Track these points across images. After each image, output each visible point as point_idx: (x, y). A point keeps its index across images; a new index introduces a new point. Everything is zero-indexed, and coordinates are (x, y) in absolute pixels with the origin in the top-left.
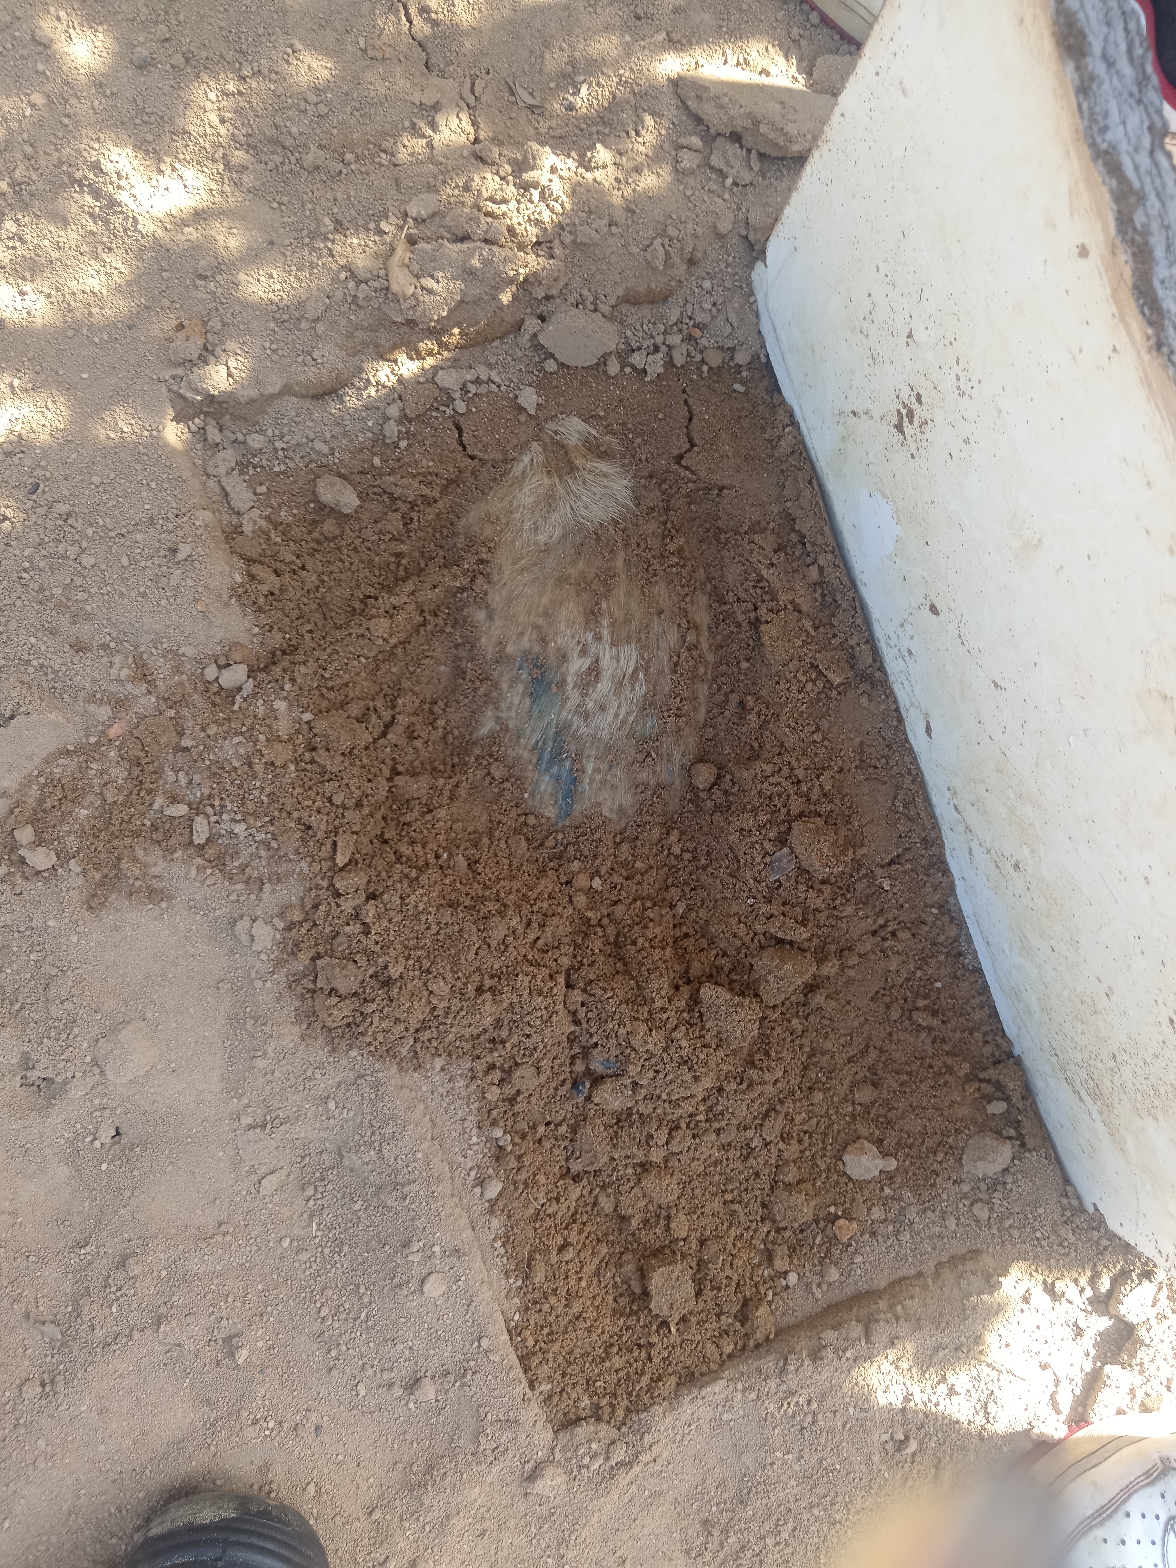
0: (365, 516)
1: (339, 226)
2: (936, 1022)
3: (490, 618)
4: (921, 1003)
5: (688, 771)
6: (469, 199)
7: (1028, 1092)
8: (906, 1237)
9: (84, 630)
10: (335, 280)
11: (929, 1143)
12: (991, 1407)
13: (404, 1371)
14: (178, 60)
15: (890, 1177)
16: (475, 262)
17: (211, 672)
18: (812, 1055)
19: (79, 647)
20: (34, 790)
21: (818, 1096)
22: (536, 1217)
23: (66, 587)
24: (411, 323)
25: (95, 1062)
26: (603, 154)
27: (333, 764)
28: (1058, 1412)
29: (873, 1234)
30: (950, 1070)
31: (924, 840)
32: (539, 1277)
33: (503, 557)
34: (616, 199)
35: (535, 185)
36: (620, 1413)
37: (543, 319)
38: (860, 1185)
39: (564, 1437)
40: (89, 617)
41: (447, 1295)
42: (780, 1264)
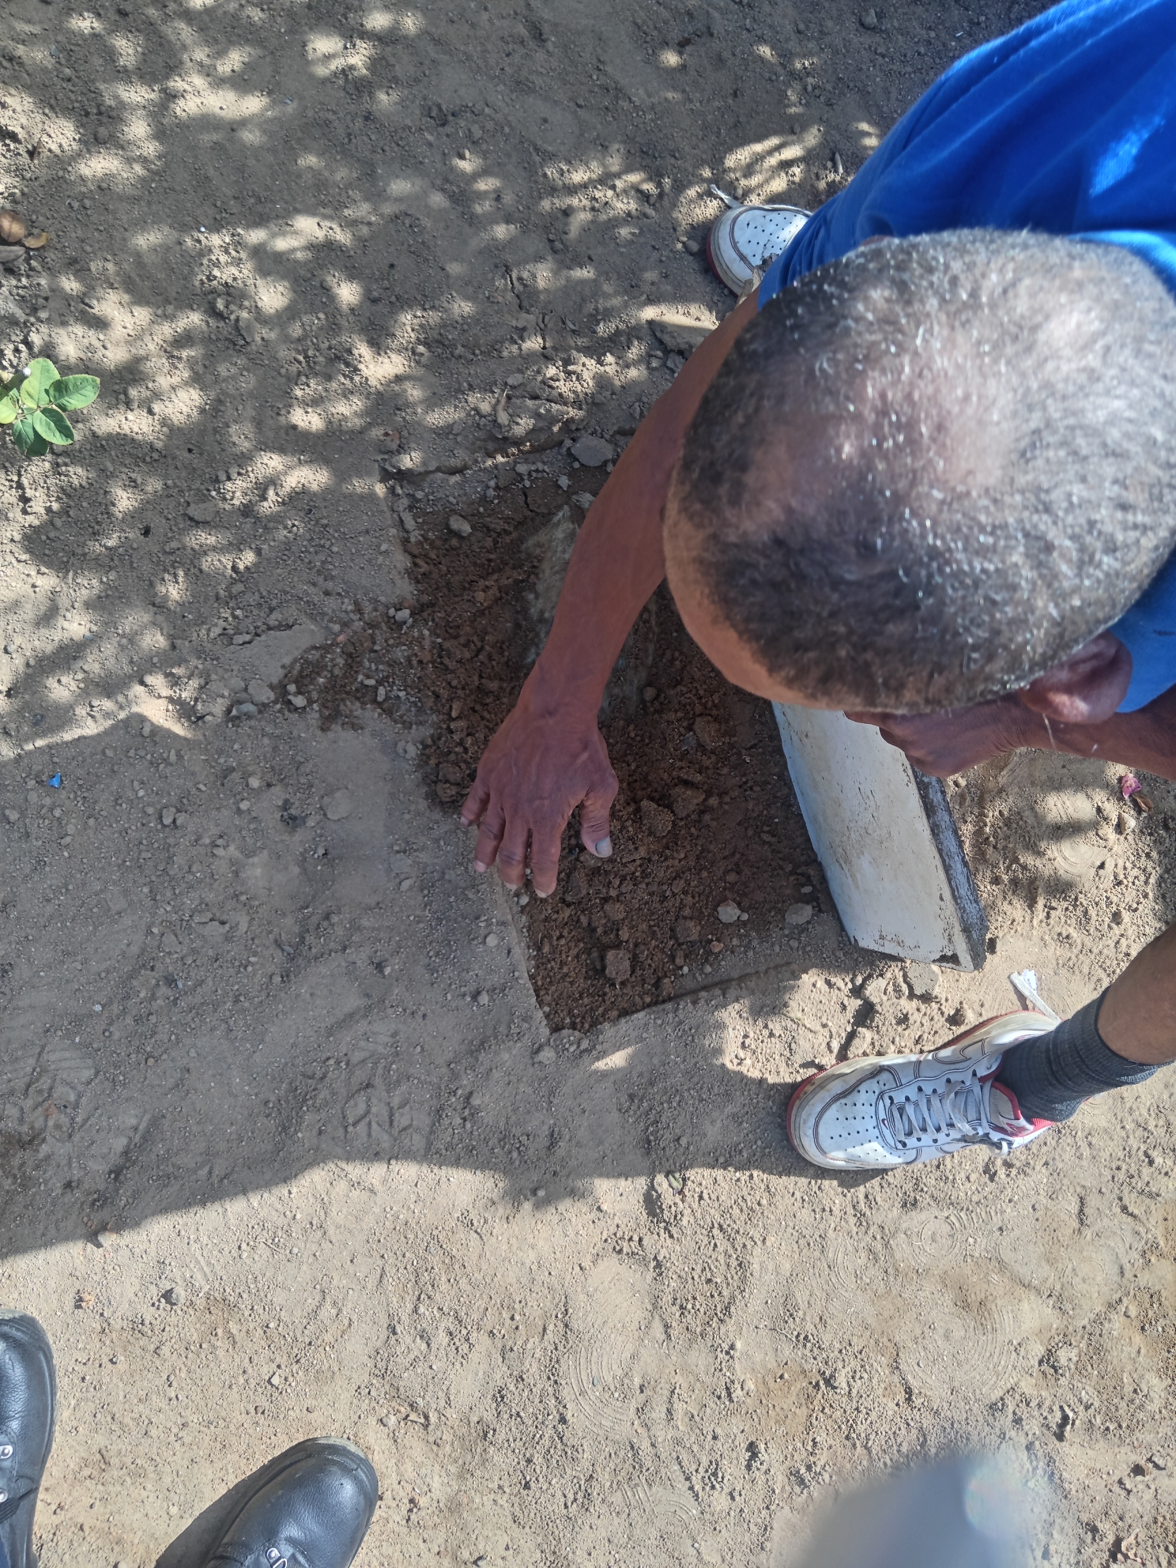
0: (473, 539)
1: (471, 388)
2: (774, 840)
3: (537, 598)
4: (766, 829)
5: (641, 691)
6: (539, 378)
7: (824, 880)
8: (751, 954)
9: (330, 585)
10: (468, 415)
11: (767, 906)
12: (793, 1046)
13: (472, 987)
14: (393, 299)
15: (744, 924)
16: (542, 411)
17: (392, 612)
18: (702, 851)
19: (327, 593)
20: (298, 667)
21: (705, 874)
22: (546, 919)
23: (323, 562)
24: (505, 439)
25: (321, 808)
26: (609, 358)
27: (452, 665)
28: (831, 1052)
29: (733, 952)
30: (781, 868)
31: (770, 737)
32: (546, 949)
33: (546, 566)
34: (617, 383)
35: (574, 373)
36: (587, 1026)
37: (574, 440)
38: (727, 925)
39: (555, 1035)
40: (333, 578)
41: (498, 946)
42: (679, 961)
